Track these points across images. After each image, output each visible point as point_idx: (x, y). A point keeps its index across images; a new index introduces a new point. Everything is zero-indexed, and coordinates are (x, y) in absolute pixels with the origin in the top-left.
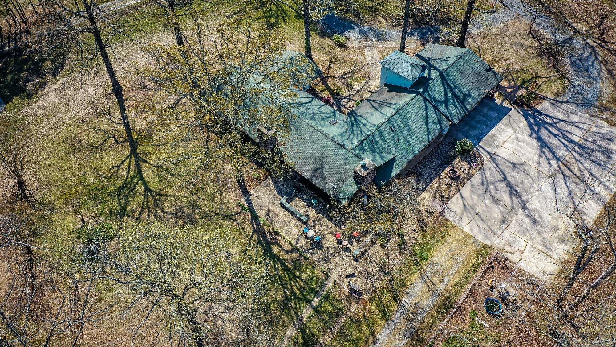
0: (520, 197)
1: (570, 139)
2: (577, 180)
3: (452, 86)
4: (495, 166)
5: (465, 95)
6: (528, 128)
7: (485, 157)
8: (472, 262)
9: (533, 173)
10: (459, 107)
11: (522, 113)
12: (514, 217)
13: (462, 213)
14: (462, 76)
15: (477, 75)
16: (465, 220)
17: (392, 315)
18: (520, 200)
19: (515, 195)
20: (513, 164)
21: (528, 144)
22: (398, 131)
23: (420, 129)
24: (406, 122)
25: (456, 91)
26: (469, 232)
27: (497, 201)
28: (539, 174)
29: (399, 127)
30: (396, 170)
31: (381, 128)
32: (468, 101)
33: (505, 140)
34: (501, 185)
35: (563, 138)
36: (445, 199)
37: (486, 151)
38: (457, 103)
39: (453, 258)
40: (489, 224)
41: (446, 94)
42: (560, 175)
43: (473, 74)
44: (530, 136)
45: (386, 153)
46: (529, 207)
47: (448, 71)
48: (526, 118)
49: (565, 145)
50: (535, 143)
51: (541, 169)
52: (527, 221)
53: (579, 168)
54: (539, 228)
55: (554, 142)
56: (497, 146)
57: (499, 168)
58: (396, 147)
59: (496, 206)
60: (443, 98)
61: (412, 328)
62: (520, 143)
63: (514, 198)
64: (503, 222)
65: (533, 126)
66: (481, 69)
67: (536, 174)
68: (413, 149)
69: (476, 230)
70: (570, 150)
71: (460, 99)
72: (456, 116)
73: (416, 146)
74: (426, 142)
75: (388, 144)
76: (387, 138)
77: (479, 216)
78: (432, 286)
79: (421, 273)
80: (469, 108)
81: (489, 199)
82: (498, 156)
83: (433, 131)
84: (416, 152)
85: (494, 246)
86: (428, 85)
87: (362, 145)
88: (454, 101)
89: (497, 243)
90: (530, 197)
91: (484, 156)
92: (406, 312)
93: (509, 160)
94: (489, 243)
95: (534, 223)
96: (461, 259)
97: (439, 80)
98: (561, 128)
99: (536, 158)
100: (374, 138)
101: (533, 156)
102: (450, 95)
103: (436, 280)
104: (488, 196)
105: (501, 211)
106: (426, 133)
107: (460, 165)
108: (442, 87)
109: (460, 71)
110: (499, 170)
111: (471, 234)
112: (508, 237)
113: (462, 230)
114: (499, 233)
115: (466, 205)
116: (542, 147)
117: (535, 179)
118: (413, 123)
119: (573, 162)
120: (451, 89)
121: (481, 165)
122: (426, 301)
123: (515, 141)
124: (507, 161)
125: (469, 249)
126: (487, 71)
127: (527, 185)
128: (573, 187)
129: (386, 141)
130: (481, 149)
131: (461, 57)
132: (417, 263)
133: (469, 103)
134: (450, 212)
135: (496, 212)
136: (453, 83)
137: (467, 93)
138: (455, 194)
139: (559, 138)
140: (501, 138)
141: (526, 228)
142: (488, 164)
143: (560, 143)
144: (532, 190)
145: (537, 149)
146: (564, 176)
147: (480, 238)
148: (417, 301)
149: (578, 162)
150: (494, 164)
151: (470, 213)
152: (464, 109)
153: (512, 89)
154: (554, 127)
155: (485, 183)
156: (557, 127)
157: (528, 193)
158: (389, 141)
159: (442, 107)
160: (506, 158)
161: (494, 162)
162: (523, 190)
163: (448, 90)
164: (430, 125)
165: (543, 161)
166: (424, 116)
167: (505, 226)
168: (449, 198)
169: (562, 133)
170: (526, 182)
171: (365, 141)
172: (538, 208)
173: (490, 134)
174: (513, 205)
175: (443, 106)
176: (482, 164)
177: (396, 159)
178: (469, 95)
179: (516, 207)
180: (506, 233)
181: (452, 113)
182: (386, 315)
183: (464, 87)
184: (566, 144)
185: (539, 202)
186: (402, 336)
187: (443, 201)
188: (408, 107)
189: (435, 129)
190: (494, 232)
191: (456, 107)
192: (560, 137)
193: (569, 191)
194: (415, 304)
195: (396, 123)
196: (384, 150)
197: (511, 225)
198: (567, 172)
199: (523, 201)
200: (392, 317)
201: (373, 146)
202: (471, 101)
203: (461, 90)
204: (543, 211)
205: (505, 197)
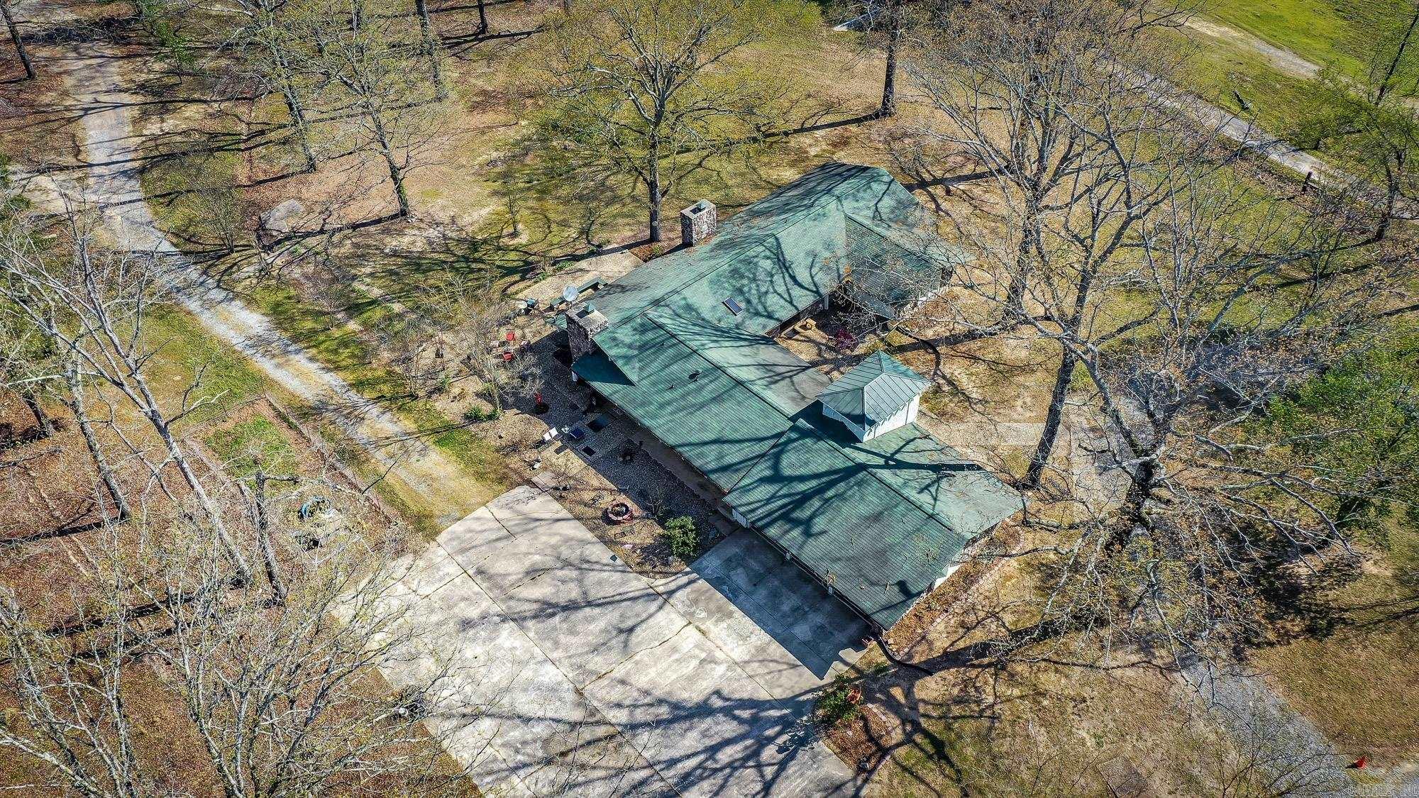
0: (535, 617)
1: (693, 784)
2: (557, 748)
3: (830, 493)
4: (631, 595)
5: (807, 524)
6: (745, 696)
7: (661, 584)
8: (409, 503)
9: (597, 662)
10: (769, 507)
11: (802, 698)
12: (488, 591)
13: (519, 513)
14: (867, 518)
15: (881, 556)
16: (503, 514)
17: (358, 392)
18: (528, 614)
19: (542, 610)
20: (631, 630)
21: (691, 679)
22: (692, 386)
23: (703, 427)
24: (717, 399)
25: (816, 503)
26: (475, 514)
27: (534, 573)
28: (592, 672)
29: (702, 387)
30: (605, 388)
31: (696, 356)
32: (790, 530)
33: (711, 636)
34: (573, 592)
35: (700, 766)
36: (560, 493)
37: (679, 588)
38: (780, 503)
39: (427, 478)
40: (483, 548)
41: (802, 479)
42: (577, 715)
43: (880, 545)
44: (718, 693)
45: (641, 369)
46: (506, 625)
47: (875, 484)
48: (782, 703)
49: (672, 763)
50: (692, 695)
51: (605, 682)
52: (473, 613)
53: (594, 768)
54: (451, 626)
55: (690, 740)
56: (692, 614)
57: (625, 600)
58: (654, 384)
59: (524, 569)
60: (787, 472)
61: (327, 410)
62: (695, 663)
63: (535, 606)
64: (480, 572)
65: (754, 711)
66: (904, 568)
67: (590, 666)
68: (654, 417)
69: (476, 526)
70: (657, 768)
71: (793, 510)
72: (745, 500)
73: (661, 421)
74: (671, 440)
75: (661, 370)
76: (675, 367)
77: (506, 538)
78: (387, 442)
79: (414, 433)
80: (773, 532)
81: (543, 563)
82: (661, 608)
83: (701, 455)
84: (647, 422)
85: (433, 544)
86: (820, 439)
87: (654, 328)
88: (785, 496)
89: (438, 552)
90: (531, 634)
91: (663, 581)
92: (355, 407)
93: (644, 626)
94: (442, 538)
95: (463, 622)
96: (423, 489)
97: (840, 463)
98: (737, 774)
99: (642, 681)
100: (670, 347)
101: (649, 677)
102: (802, 487)
103: (394, 448)
104: (549, 561)
105: (509, 575)
106: (693, 439)
107: (644, 533)
108: (823, 469)
109: (881, 513)
110: (618, 598)
111: (470, 516)
112: (446, 570)
113: (484, 504)
114: (459, 558)
115: (538, 523)
116: (676, 706)
117: (578, 660)
118: (716, 415)
119: (612, 761)
120: (819, 491)
121: (638, 569)
122: (362, 433)
123: (703, 655)
124: (642, 622)
125: (439, 506)
126: (902, 585)
127: (563, 639)
128: (540, 730)
129: (667, 366)
130: (685, 579)
131: (931, 516)
132: (435, 431)
133: (787, 532)
134: (527, 494)
135: (508, 566)
136: (840, 496)
137: (816, 529)
138: (570, 511)
139: (702, 757)
140: (718, 630)
141: (456, 605)
142: (637, 584)
143: (682, 753)
144: (549, 644)
145: (670, 693)
146: (574, 725)
147: (457, 527)
148: (367, 422)
149: (613, 772)
150: (637, 594)
151: (516, 525)
152: (767, 520)
153: (903, 701)
154: (746, 759)
155: (585, 566)
156: (743, 766)
157: (543, 636)
158: (667, 371)
159: (763, 470)
160: (651, 621)
161: (642, 596)
162: (554, 629)
163: (814, 483)
164: (714, 447)
165: (630, 696)
166: (737, 436)
167: (471, 572)
168: (561, 499)
169: (715, 771)
170: (574, 640)
171: (662, 332)
172: (498, 641)
173: (733, 607)
174: (519, 600)
175: (767, 473)
176: (641, 573)
177: (630, 388)
178: (808, 534)
179: (512, 603)
180: (453, 569)
181: (749, 490)
182: (359, 385)
183: (830, 521)
184: (680, 765)
185: (515, 648)
186: (321, 397)
187: (556, 489)
188: (755, 404)
189: (707, 459)
190: (463, 551)
191: (768, 501)
192: (707, 760)
193: (530, 719)
194: (363, 419)
195: (711, 382)
196: (647, 365)
197: (471, 582)
198: (587, 734)
199: (525, 619)
200: (355, 391)
201: (654, 346)
202: (794, 538)
203: (823, 513)
204: (489, 646)
205: (542, 590)
